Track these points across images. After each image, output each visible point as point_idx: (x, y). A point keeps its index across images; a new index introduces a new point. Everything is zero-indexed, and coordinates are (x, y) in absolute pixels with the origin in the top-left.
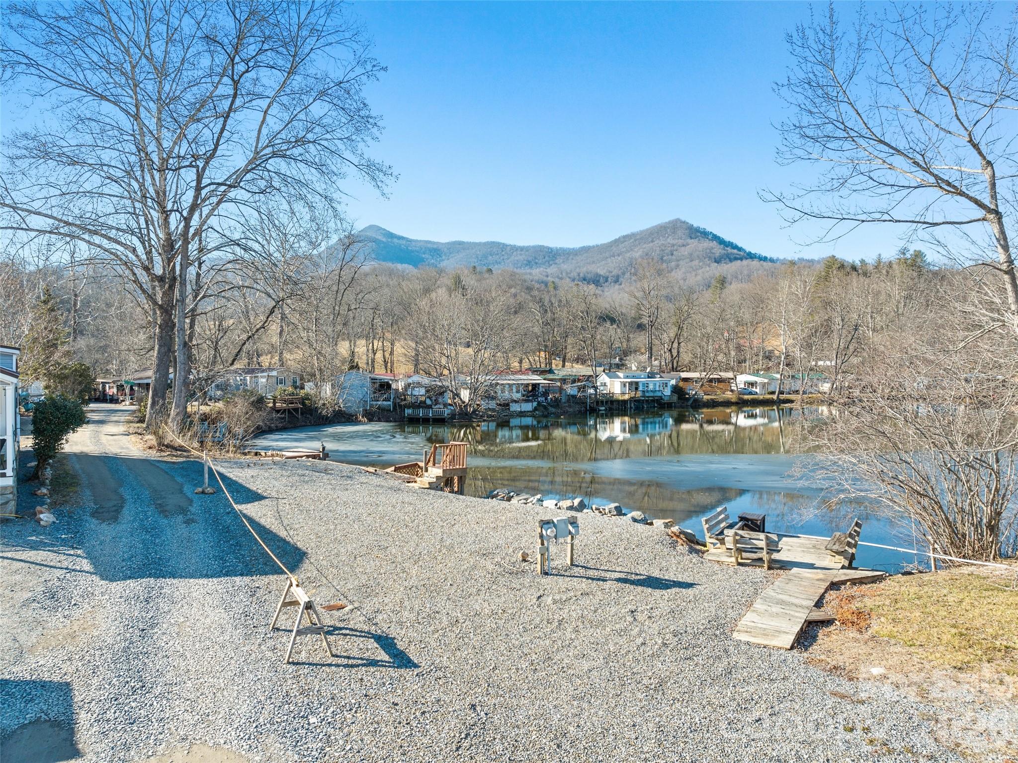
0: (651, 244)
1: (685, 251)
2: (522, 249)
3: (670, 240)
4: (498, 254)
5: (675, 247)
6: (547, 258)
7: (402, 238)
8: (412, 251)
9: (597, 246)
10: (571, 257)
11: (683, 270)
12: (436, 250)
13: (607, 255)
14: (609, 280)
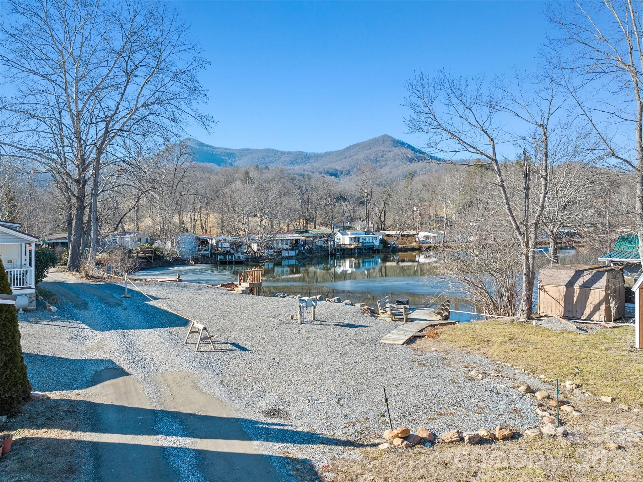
0: (370, 151)
1: (390, 155)
2: (288, 153)
3: (381, 148)
4: (272, 157)
5: (384, 153)
6: (304, 159)
7: (210, 146)
8: (216, 155)
9: (336, 151)
10: (319, 158)
11: (390, 166)
12: (232, 154)
13: (342, 157)
14: (344, 173)
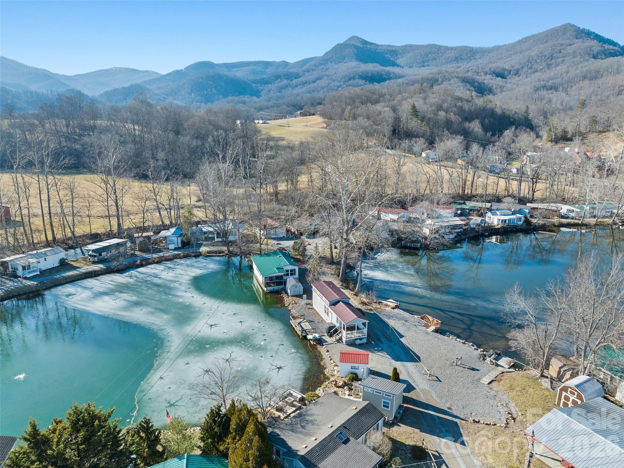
0: (545, 45)
1: (570, 49)
4: (435, 53)
5: (563, 46)
6: (469, 55)
7: (373, 44)
8: (379, 53)
9: (506, 45)
10: (486, 54)
11: (567, 64)
12: (394, 51)
13: (512, 52)
14: (512, 73)
